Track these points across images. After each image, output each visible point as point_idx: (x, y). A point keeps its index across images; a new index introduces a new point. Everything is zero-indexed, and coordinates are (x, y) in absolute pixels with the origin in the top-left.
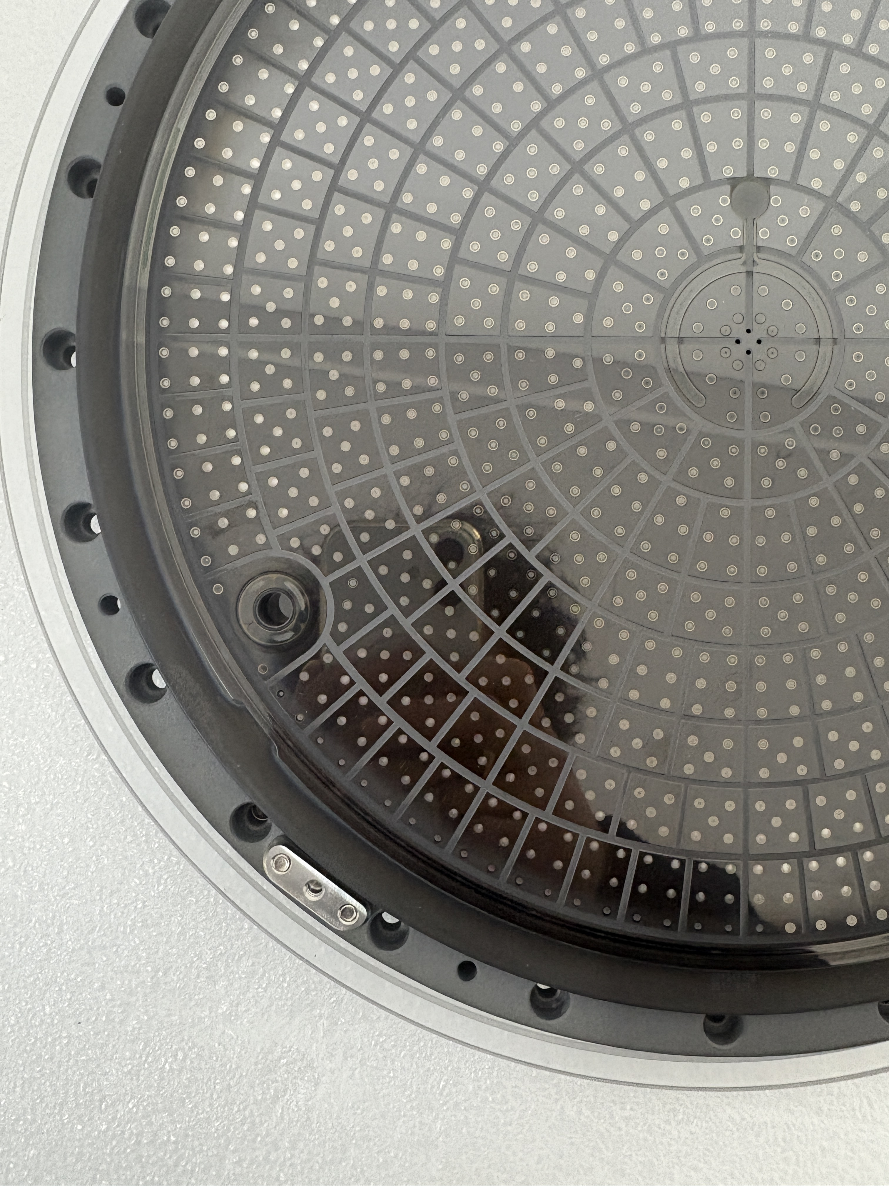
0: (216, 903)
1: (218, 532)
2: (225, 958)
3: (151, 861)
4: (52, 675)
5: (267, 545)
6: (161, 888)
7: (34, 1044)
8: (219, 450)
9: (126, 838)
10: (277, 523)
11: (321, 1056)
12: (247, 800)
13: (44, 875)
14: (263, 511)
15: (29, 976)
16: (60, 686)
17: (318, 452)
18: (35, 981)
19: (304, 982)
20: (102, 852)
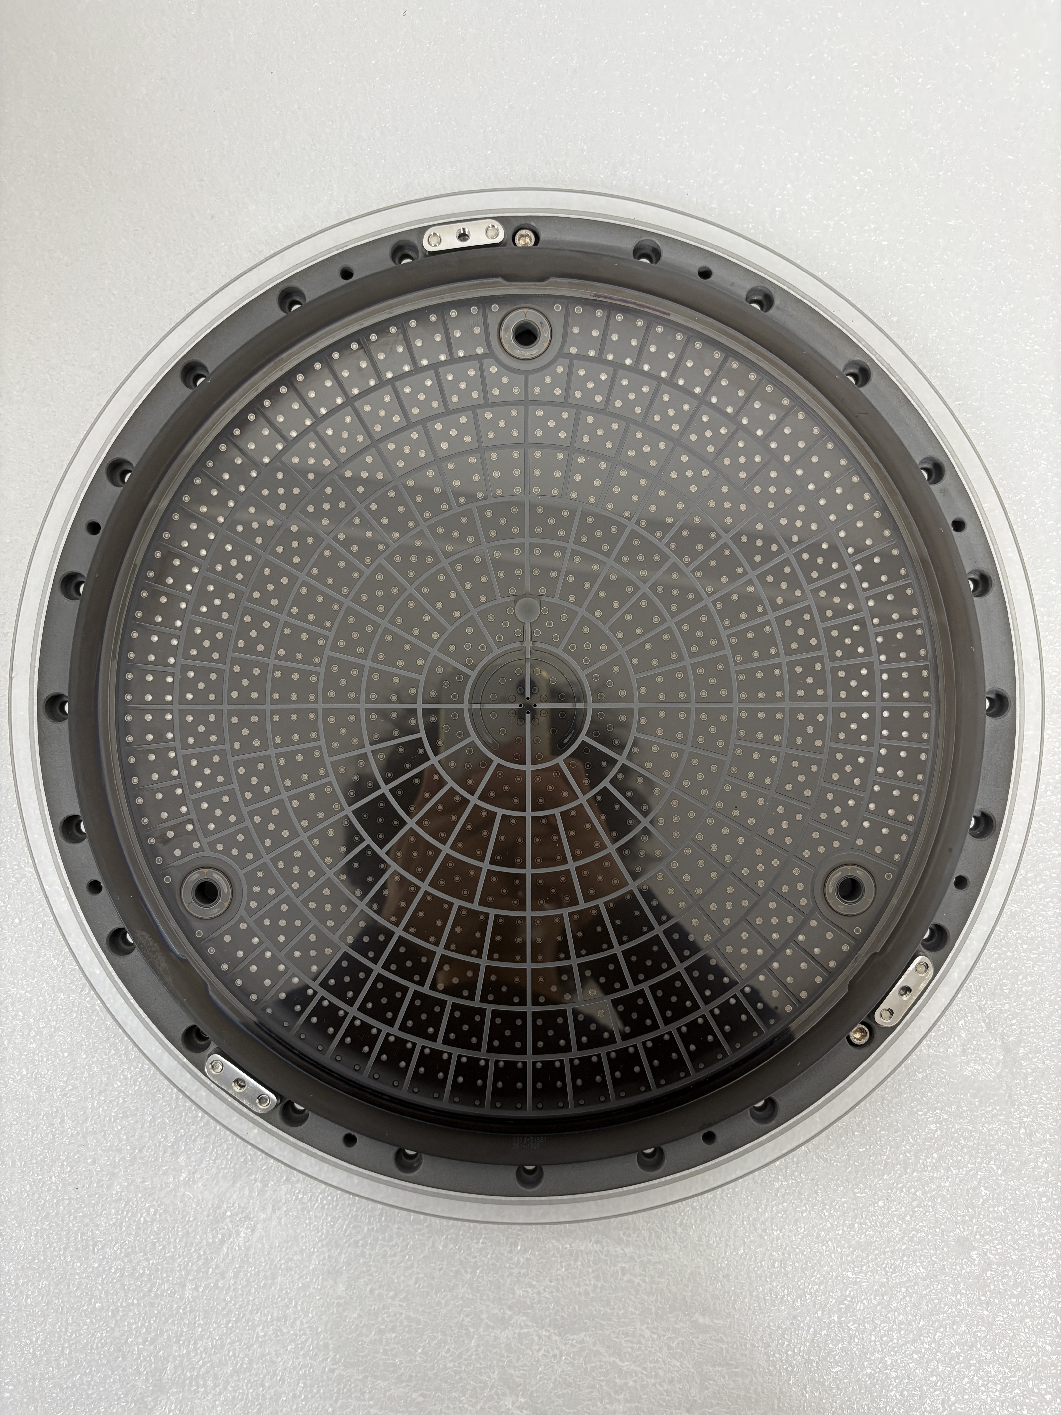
0: (177, 1098)
1: (166, 841)
2: (184, 1139)
3: (129, 1068)
4: (54, 933)
5: (201, 849)
6: (137, 1088)
7: (44, 1204)
8: (167, 784)
9: (110, 1052)
10: (207, 833)
11: (256, 1209)
12: (193, 1023)
13: (50, 1080)
14: (198, 826)
15: (40, 1155)
16: (60, 941)
17: (235, 786)
18: (44, 1157)
19: (243, 1155)
20: (93, 1063)
